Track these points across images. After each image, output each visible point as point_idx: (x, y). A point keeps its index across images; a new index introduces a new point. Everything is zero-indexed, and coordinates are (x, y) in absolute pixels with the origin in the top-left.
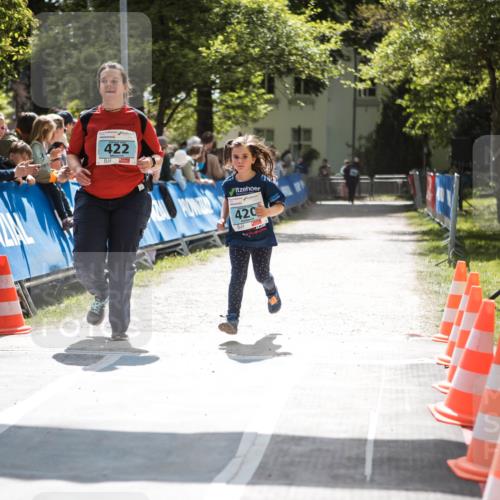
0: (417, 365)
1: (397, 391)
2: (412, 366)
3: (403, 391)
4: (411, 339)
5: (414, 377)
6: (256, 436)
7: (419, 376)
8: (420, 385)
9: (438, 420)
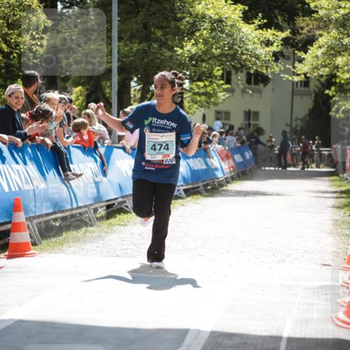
0: (326, 286)
1: (309, 304)
2: (322, 287)
3: (313, 304)
4: (323, 267)
5: (322, 294)
6: (199, 332)
7: (326, 294)
8: (327, 301)
9: (338, 326)
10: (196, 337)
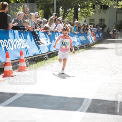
10: (87, 102)
